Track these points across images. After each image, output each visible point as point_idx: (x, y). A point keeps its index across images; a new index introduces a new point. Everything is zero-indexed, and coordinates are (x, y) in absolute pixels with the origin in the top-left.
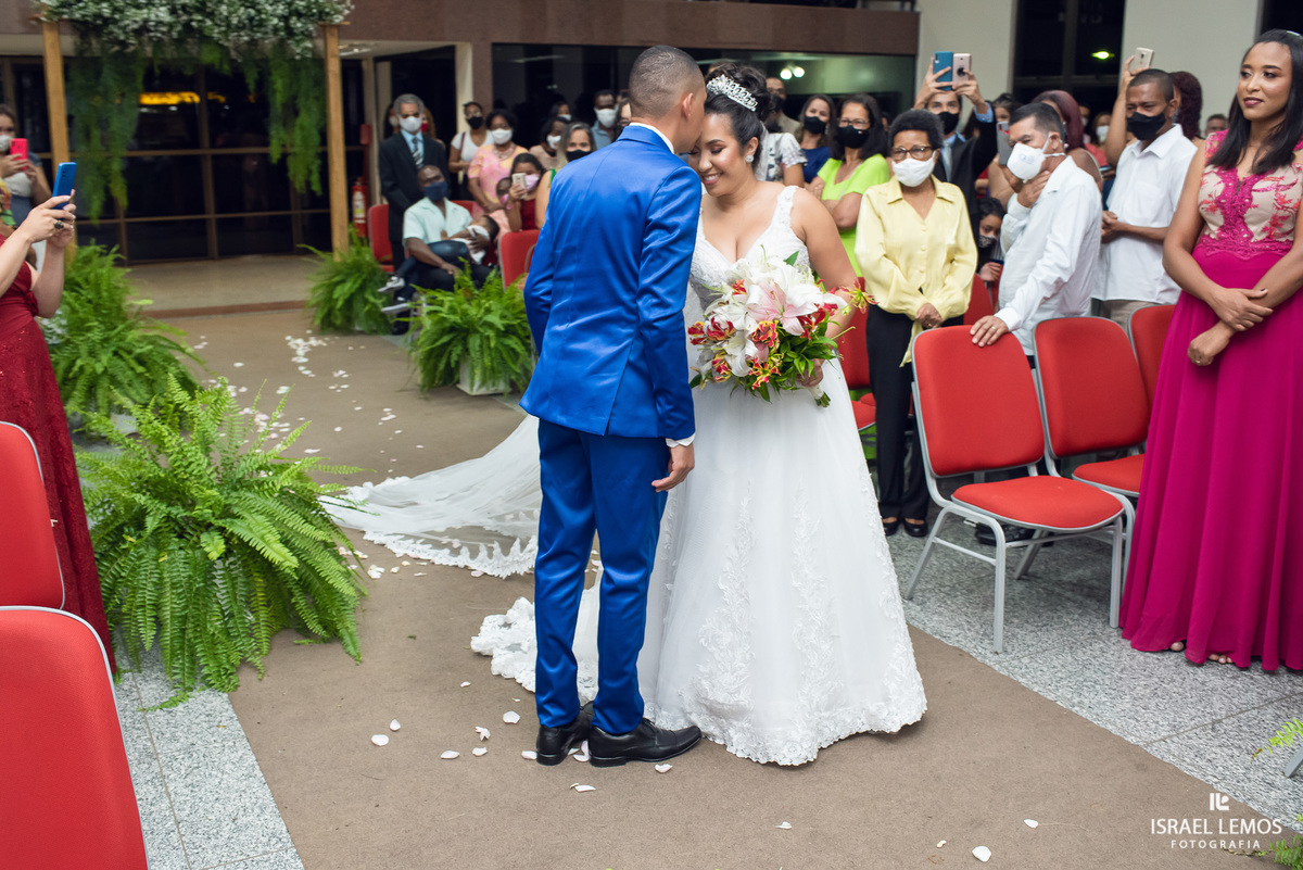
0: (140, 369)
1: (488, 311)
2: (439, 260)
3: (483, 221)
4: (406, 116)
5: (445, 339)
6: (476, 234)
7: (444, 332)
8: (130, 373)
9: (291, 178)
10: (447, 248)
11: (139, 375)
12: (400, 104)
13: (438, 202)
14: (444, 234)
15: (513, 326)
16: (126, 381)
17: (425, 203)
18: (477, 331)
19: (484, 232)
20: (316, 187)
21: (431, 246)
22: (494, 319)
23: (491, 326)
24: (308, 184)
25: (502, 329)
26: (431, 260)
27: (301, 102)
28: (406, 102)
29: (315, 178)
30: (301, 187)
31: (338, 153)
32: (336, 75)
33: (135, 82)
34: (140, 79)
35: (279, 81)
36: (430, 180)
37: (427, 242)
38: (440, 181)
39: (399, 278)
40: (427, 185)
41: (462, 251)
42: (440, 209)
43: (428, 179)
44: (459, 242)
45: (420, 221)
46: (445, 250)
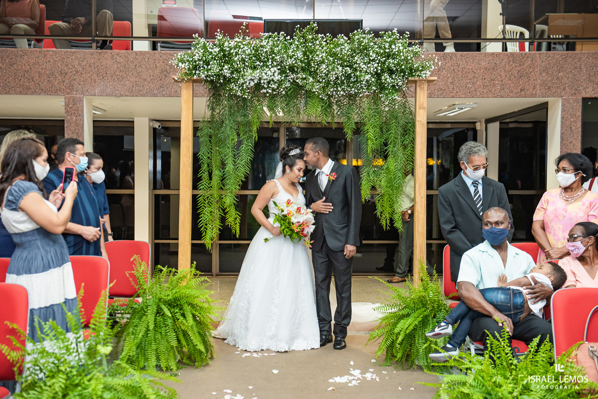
2: (490, 308)
3: (548, 268)
6: (536, 282)
9: (379, 214)
10: (500, 297)
13: (499, 246)
14: (502, 279)
17: (485, 246)
19: (545, 279)
20: (399, 225)
21: (483, 292)
24: (392, 220)
26: (482, 307)
27: (390, 148)
30: (386, 224)
31: (420, 194)
32: (423, 124)
33: (251, 131)
34: (255, 129)
35: (371, 130)
36: (491, 224)
37: (481, 287)
38: (502, 227)
39: (448, 324)
40: (487, 228)
41: (519, 300)
42: (499, 254)
43: (489, 222)
44: (513, 290)
45: (477, 265)
46: (499, 298)
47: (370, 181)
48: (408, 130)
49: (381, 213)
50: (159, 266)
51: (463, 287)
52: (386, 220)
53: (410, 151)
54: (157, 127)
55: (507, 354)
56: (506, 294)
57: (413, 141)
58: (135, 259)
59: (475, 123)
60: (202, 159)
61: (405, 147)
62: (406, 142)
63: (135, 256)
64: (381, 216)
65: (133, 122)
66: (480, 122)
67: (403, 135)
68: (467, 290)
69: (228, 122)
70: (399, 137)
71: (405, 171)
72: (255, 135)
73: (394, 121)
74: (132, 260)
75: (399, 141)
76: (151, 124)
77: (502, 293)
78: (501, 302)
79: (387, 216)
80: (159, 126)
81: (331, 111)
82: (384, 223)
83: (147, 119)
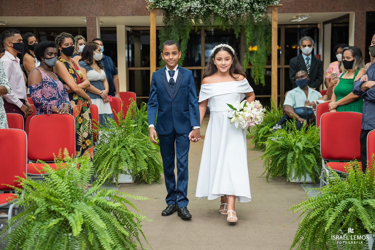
0: (132, 155)
1: (300, 140)
2: (297, 117)
4: (305, 46)
5: (277, 153)
7: (277, 150)
8: (128, 156)
9: (253, 77)
11: (131, 157)
12: (302, 41)
13: (304, 88)
15: (311, 148)
16: (125, 159)
17: (298, 89)
18: (292, 150)
20: (263, 82)
22: (300, 145)
23: (298, 147)
24: (260, 80)
25: (302, 149)
28: (305, 39)
29: (262, 77)
30: (257, 82)
31: (274, 66)
32: (275, 29)
33: (186, 34)
34: (188, 33)
35: (248, 33)
36: (299, 77)
37: (295, 107)
38: (304, 78)
39: (279, 125)
40: (297, 80)
41: (310, 112)
42: (305, 92)
43: (298, 77)
44: (308, 108)
45: (293, 97)
46: (301, 112)
47: (248, 59)
48: (268, 33)
49: (254, 76)
50: (143, 102)
51: (286, 107)
52: (257, 80)
53: (269, 44)
54: (130, 30)
55: (294, 128)
56: (304, 110)
57: (271, 38)
58: (131, 100)
59: (317, 24)
60: (161, 49)
61: (266, 41)
62: (267, 39)
63: (131, 98)
64: (254, 78)
65: (116, 27)
66: (320, 23)
67: (265, 35)
68: (288, 109)
69: (174, 30)
70: (263, 36)
71: (266, 53)
72: (188, 37)
73: (260, 28)
74: (129, 100)
75: (263, 38)
76: (126, 29)
77: (303, 110)
78: (302, 113)
79: (257, 78)
80: (131, 30)
81: (228, 23)
82: (256, 81)
83: (124, 26)
